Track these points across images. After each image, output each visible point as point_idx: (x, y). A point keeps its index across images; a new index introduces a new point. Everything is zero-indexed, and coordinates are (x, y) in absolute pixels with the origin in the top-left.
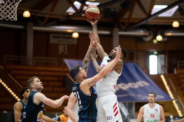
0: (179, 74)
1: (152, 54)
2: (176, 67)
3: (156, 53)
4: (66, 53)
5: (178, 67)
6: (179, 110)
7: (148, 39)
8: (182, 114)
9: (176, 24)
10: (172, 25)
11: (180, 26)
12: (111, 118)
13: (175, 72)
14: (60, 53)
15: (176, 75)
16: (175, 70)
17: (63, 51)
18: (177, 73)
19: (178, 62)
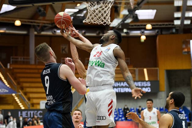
0: (14, 68)
2: (10, 63)
5: (11, 63)
6: (20, 103)
8: (23, 107)
9: (18, 23)
10: (14, 24)
11: (22, 24)
12: (104, 118)
13: (9, 67)
16: (9, 65)
19: (11, 57)
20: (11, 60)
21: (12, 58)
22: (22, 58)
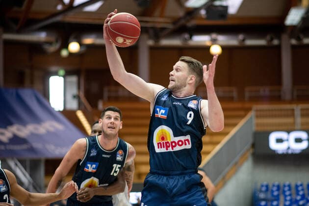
1: (56, 74)
3: (62, 72)
5: (106, 98)
7: (52, 49)
13: (101, 106)
16: (100, 103)
19: (106, 89)
20: (106, 94)
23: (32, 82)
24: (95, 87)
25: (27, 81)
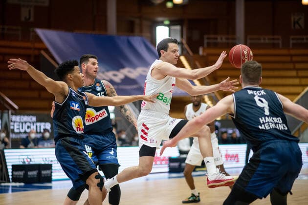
0: (208, 55)
2: (202, 45)
3: (167, 22)
4: (32, 19)
5: (205, 45)
13: (201, 52)
14: (23, 19)
15: (203, 56)
16: (201, 49)
17: (28, 17)
18: (205, 54)
19: (206, 37)
20: (206, 41)
21: (208, 38)
22: (224, 37)
23: (141, 31)
24: (196, 36)
25: (137, 30)
